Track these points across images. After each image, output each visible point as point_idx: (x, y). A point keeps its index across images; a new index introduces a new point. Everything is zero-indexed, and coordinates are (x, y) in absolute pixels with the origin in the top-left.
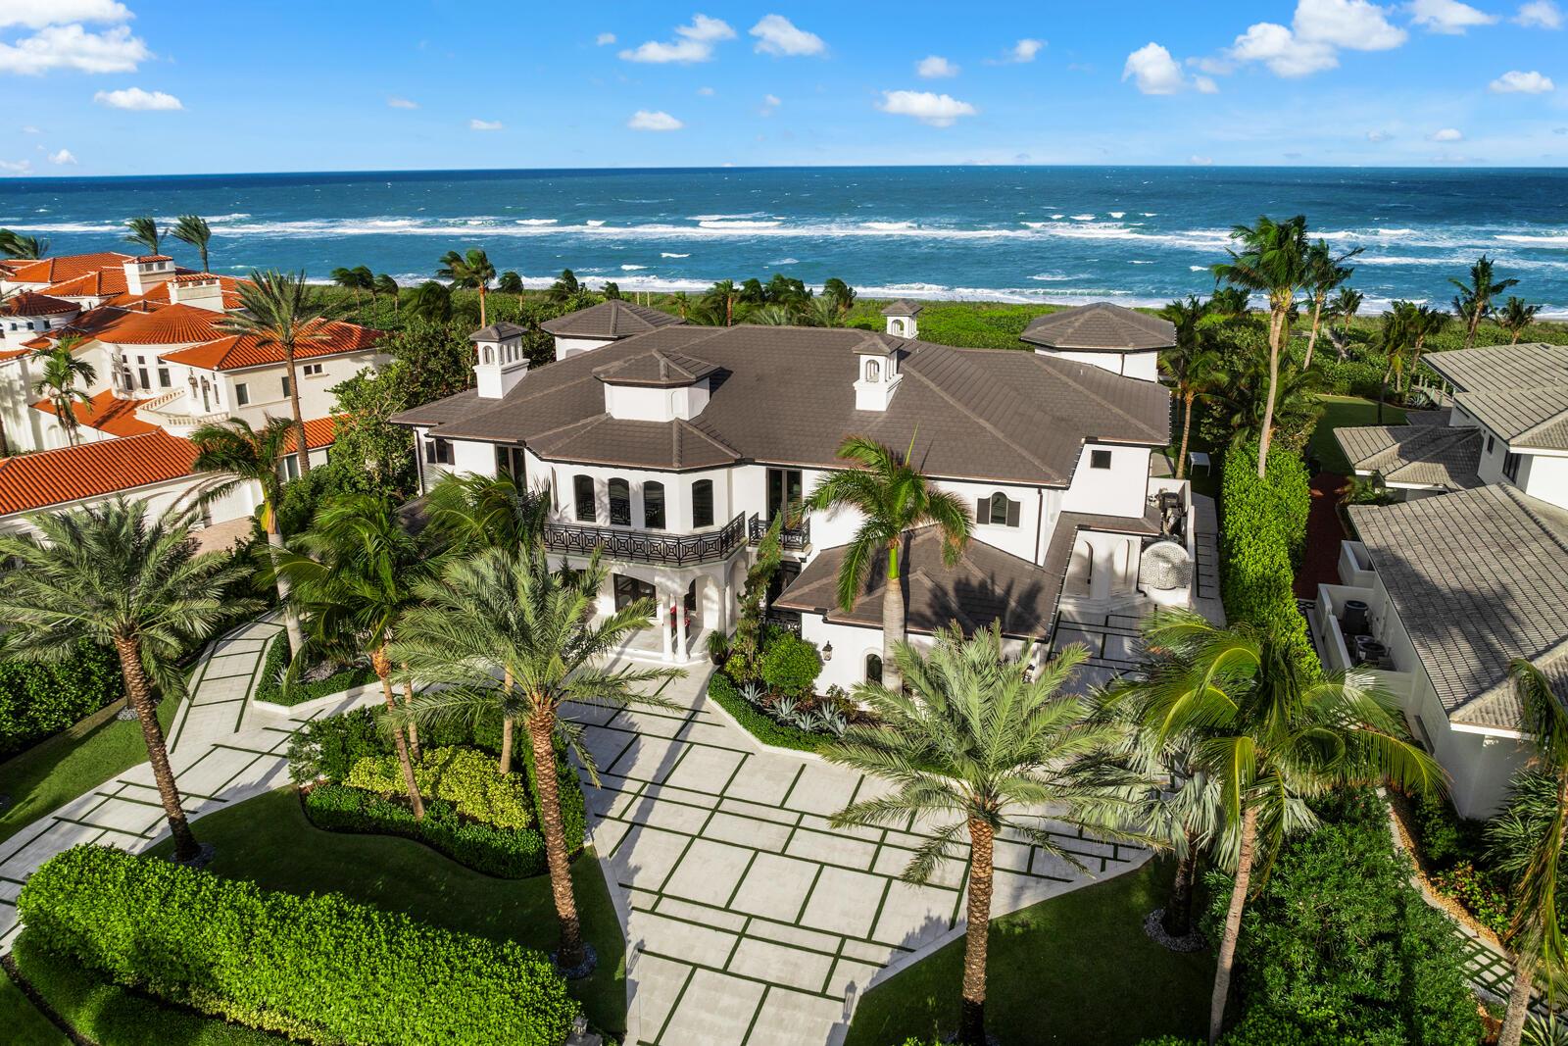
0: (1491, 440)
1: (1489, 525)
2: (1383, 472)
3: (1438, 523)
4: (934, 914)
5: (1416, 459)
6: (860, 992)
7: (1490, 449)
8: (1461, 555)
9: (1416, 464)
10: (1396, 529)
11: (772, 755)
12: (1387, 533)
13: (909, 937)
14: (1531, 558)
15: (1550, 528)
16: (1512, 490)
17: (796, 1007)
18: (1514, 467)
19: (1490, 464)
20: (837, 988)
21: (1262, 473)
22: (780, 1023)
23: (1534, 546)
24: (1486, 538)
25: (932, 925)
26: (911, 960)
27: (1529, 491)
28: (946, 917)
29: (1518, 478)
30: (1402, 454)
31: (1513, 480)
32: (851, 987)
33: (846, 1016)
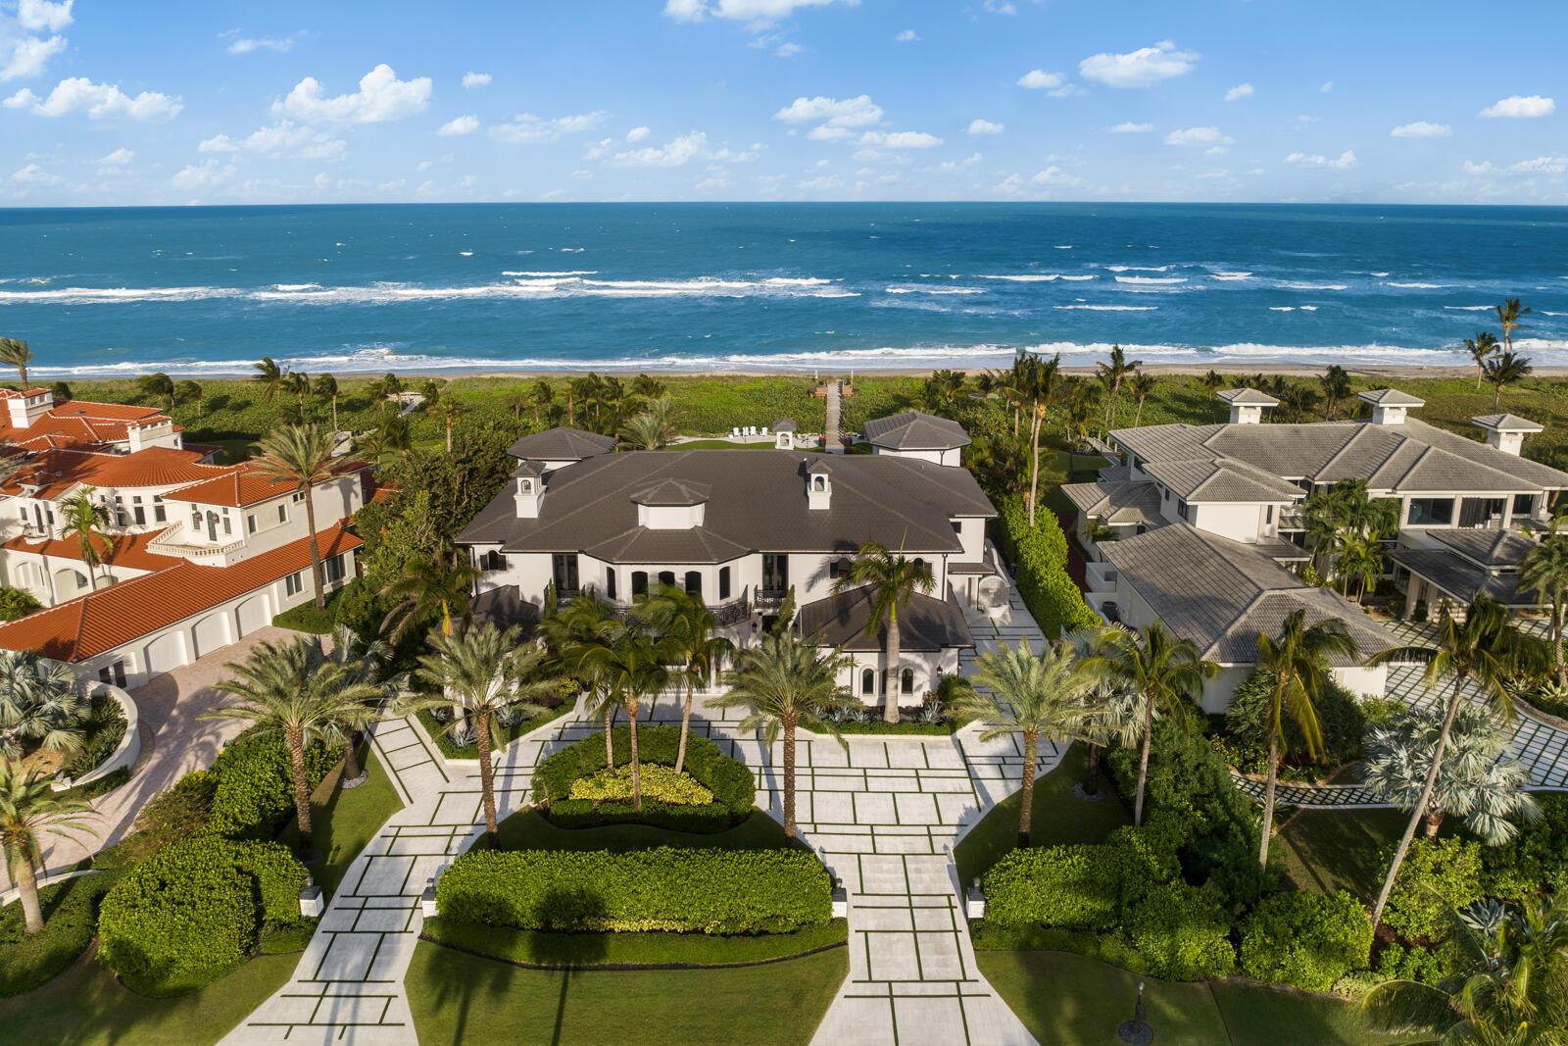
0: (1167, 493)
1: (1183, 549)
2: (1105, 516)
3: (1154, 550)
4: (968, 805)
5: (1123, 506)
6: (951, 849)
7: (1167, 498)
8: (1174, 570)
9: (1123, 509)
10: (1131, 556)
11: (823, 740)
12: (1127, 559)
13: (961, 819)
14: (1212, 569)
15: (1216, 549)
16: (1188, 525)
17: (923, 862)
18: (1185, 512)
19: (1168, 509)
20: (938, 849)
21: (1032, 524)
22: (918, 871)
23: (1212, 561)
24: (1185, 558)
25: (968, 811)
26: (968, 830)
27: (1197, 526)
28: (974, 806)
29: (1189, 518)
30: (1112, 502)
31: (1186, 518)
32: (946, 848)
33: (951, 861)
